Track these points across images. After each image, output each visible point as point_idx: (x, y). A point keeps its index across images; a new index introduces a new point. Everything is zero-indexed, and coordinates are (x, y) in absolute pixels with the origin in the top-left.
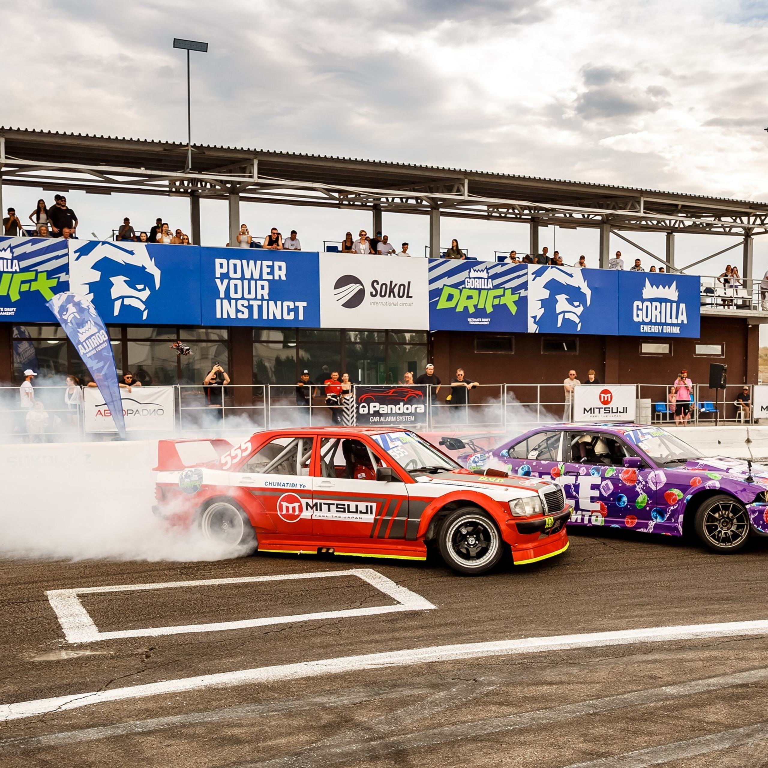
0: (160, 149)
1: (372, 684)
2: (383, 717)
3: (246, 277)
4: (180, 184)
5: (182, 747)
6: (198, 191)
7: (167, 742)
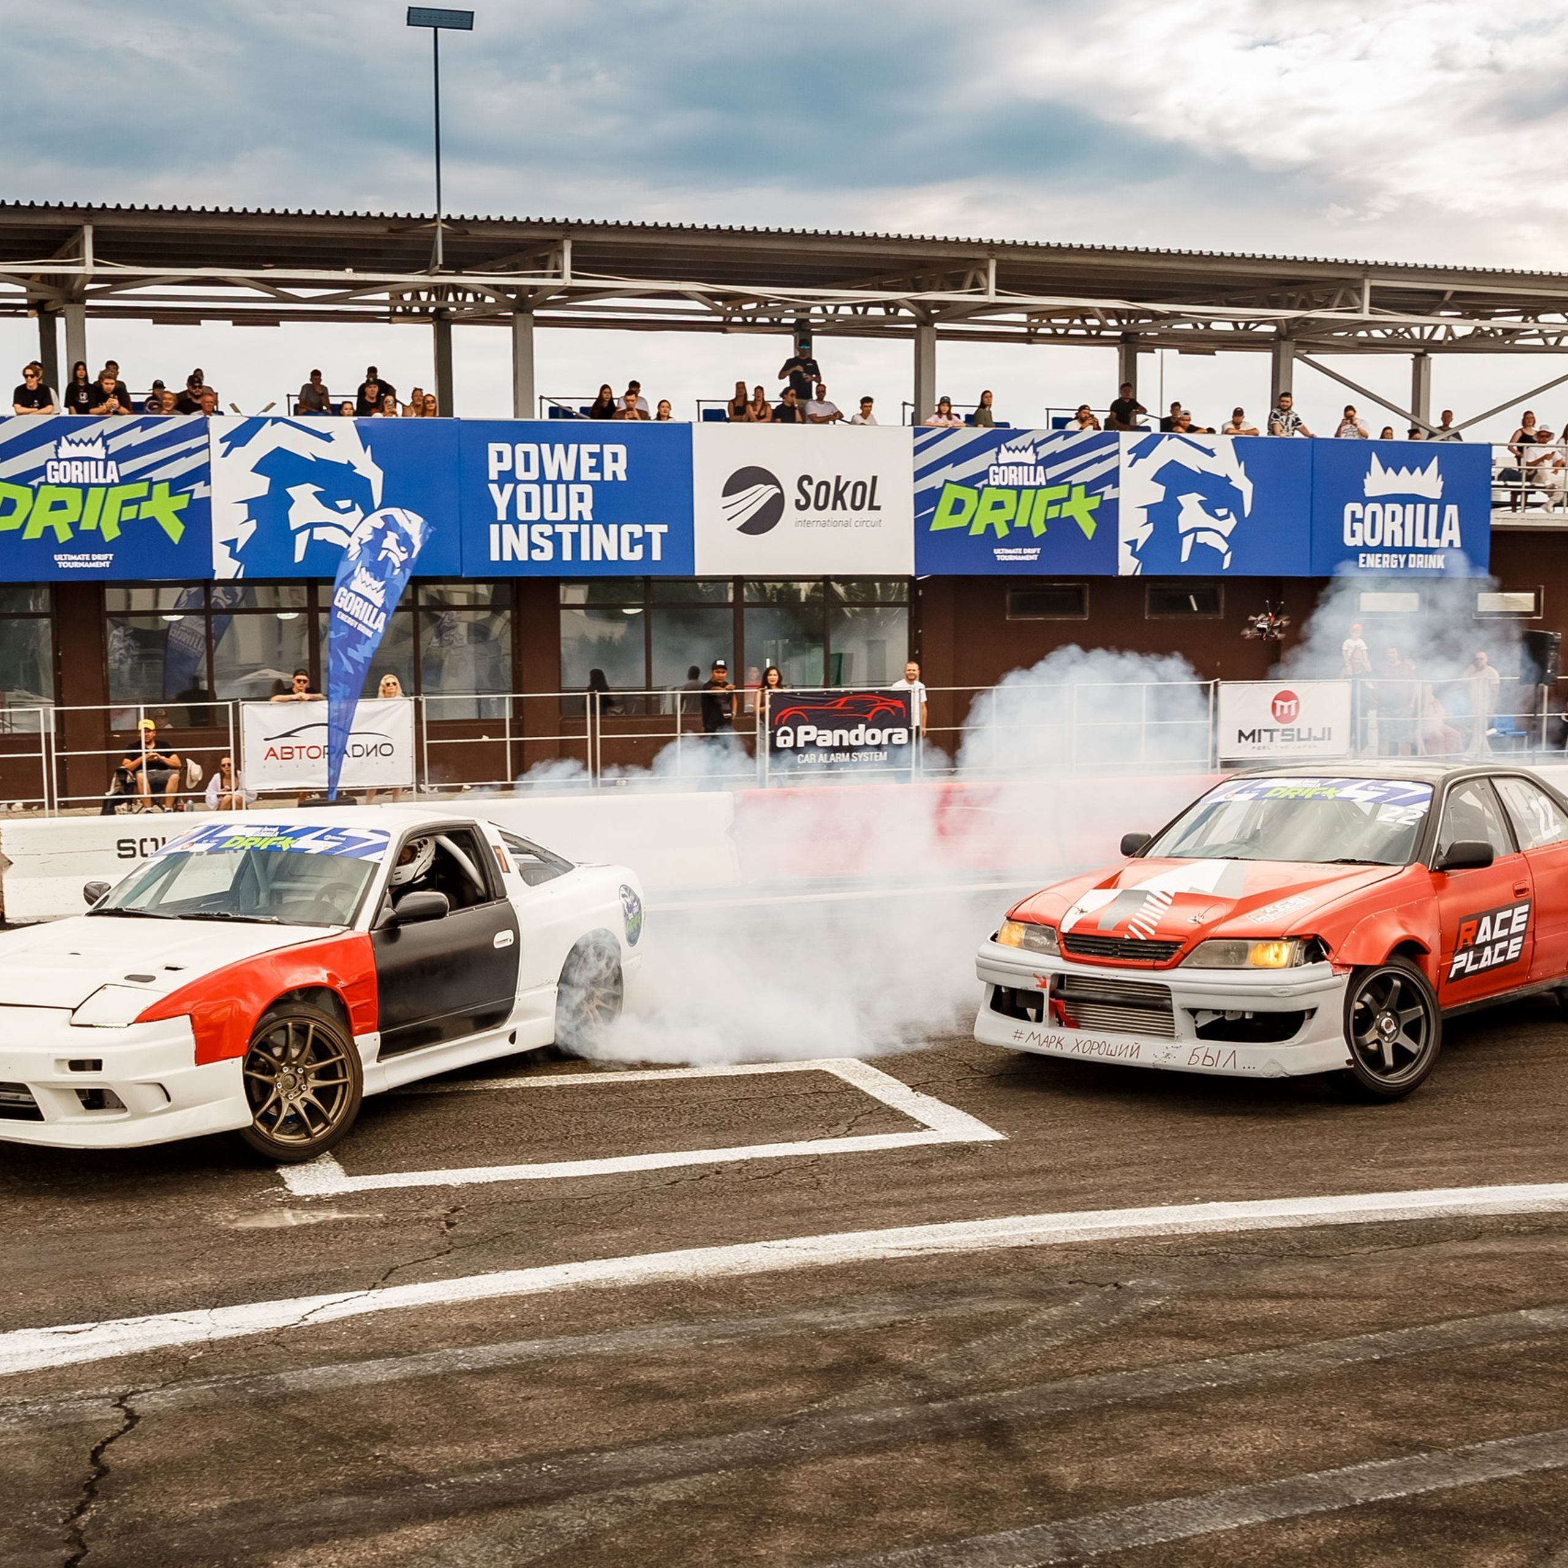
1: (907, 1288)
2: (944, 1355)
4: (412, 298)
6: (448, 310)
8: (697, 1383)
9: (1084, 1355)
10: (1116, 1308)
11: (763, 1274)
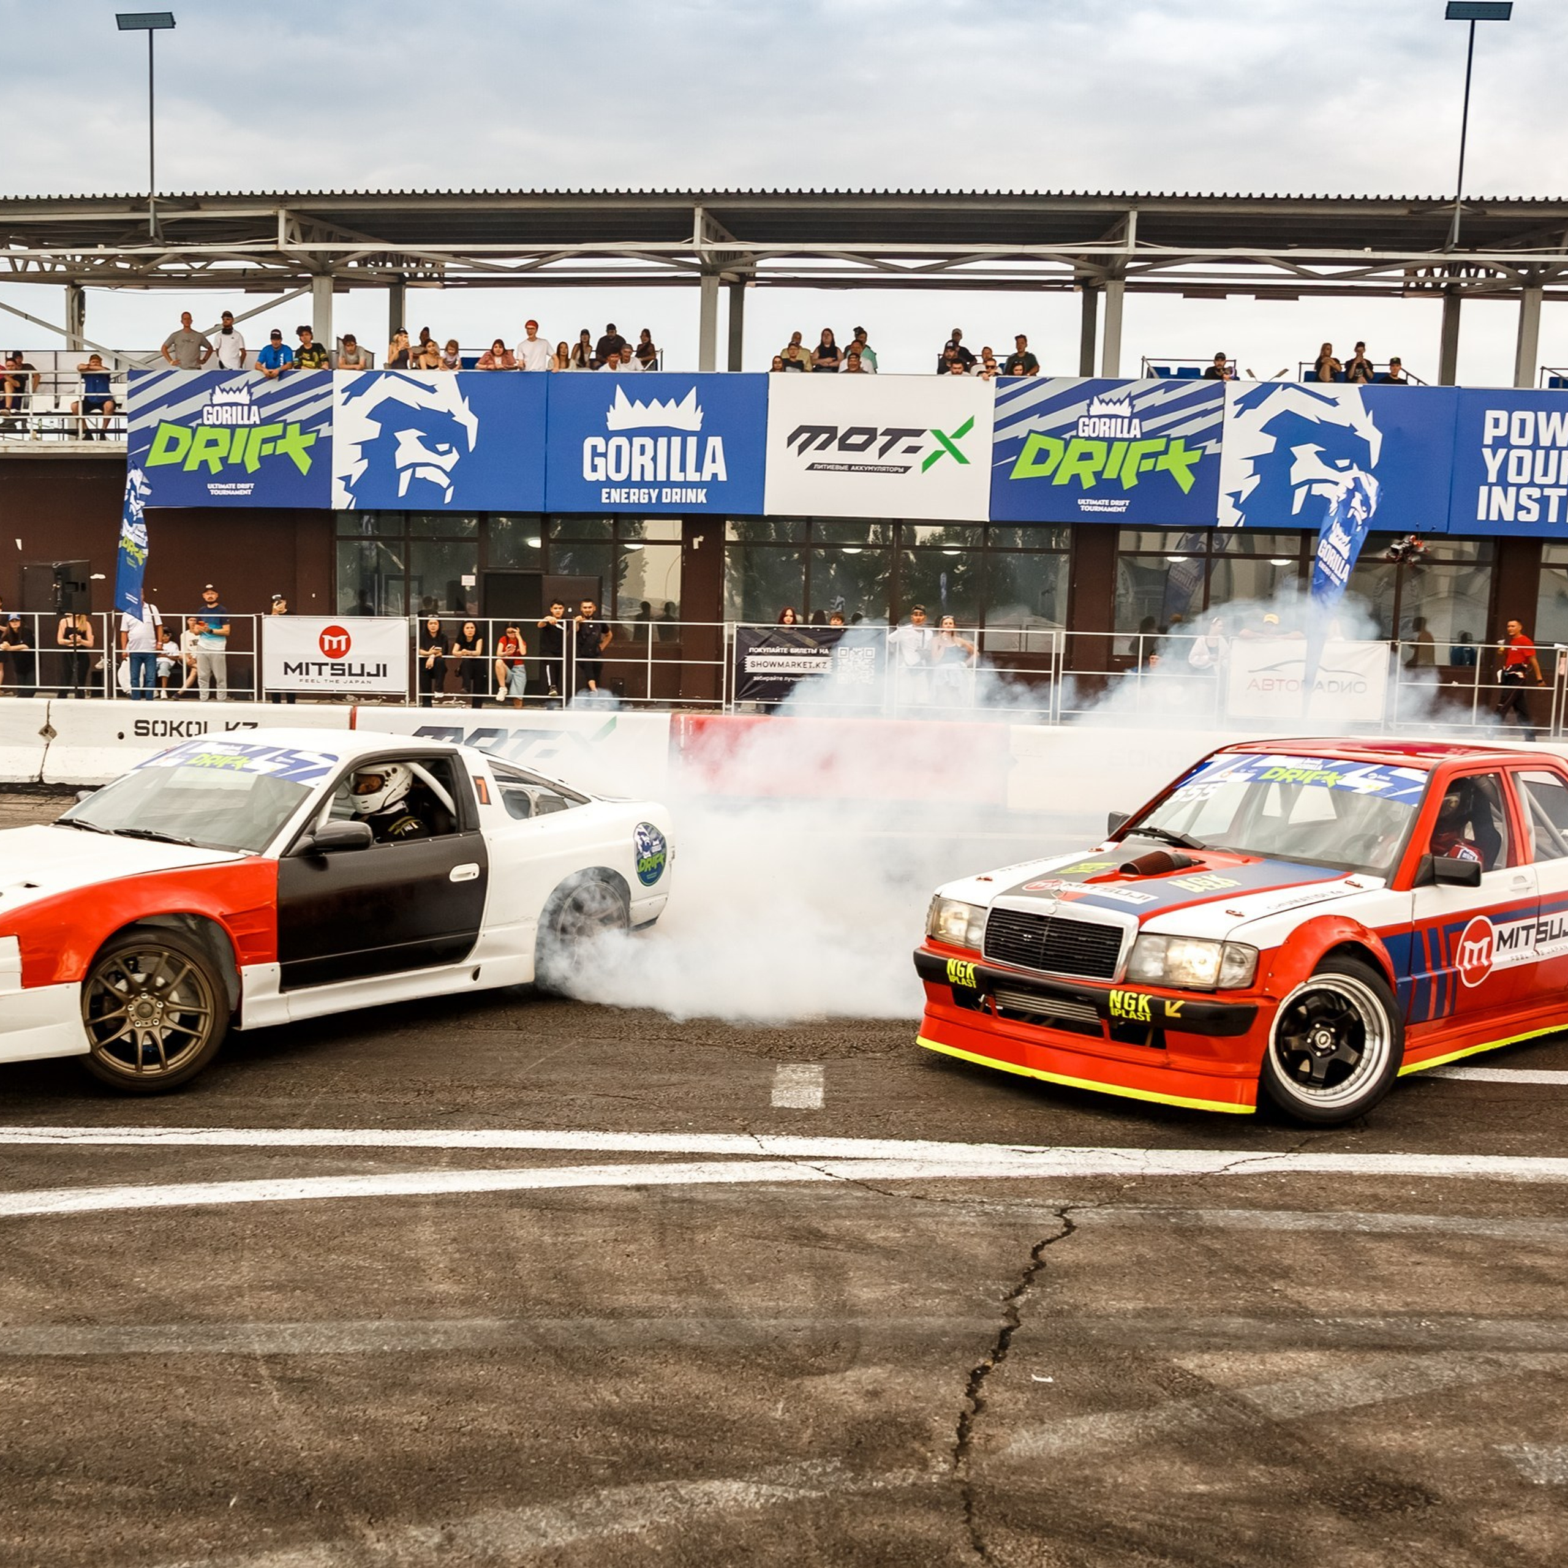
0: (1401, 212)
3: (1542, 444)
4: (1426, 275)
5: (1443, 1271)
6: (1459, 285)
7: (1416, 1258)
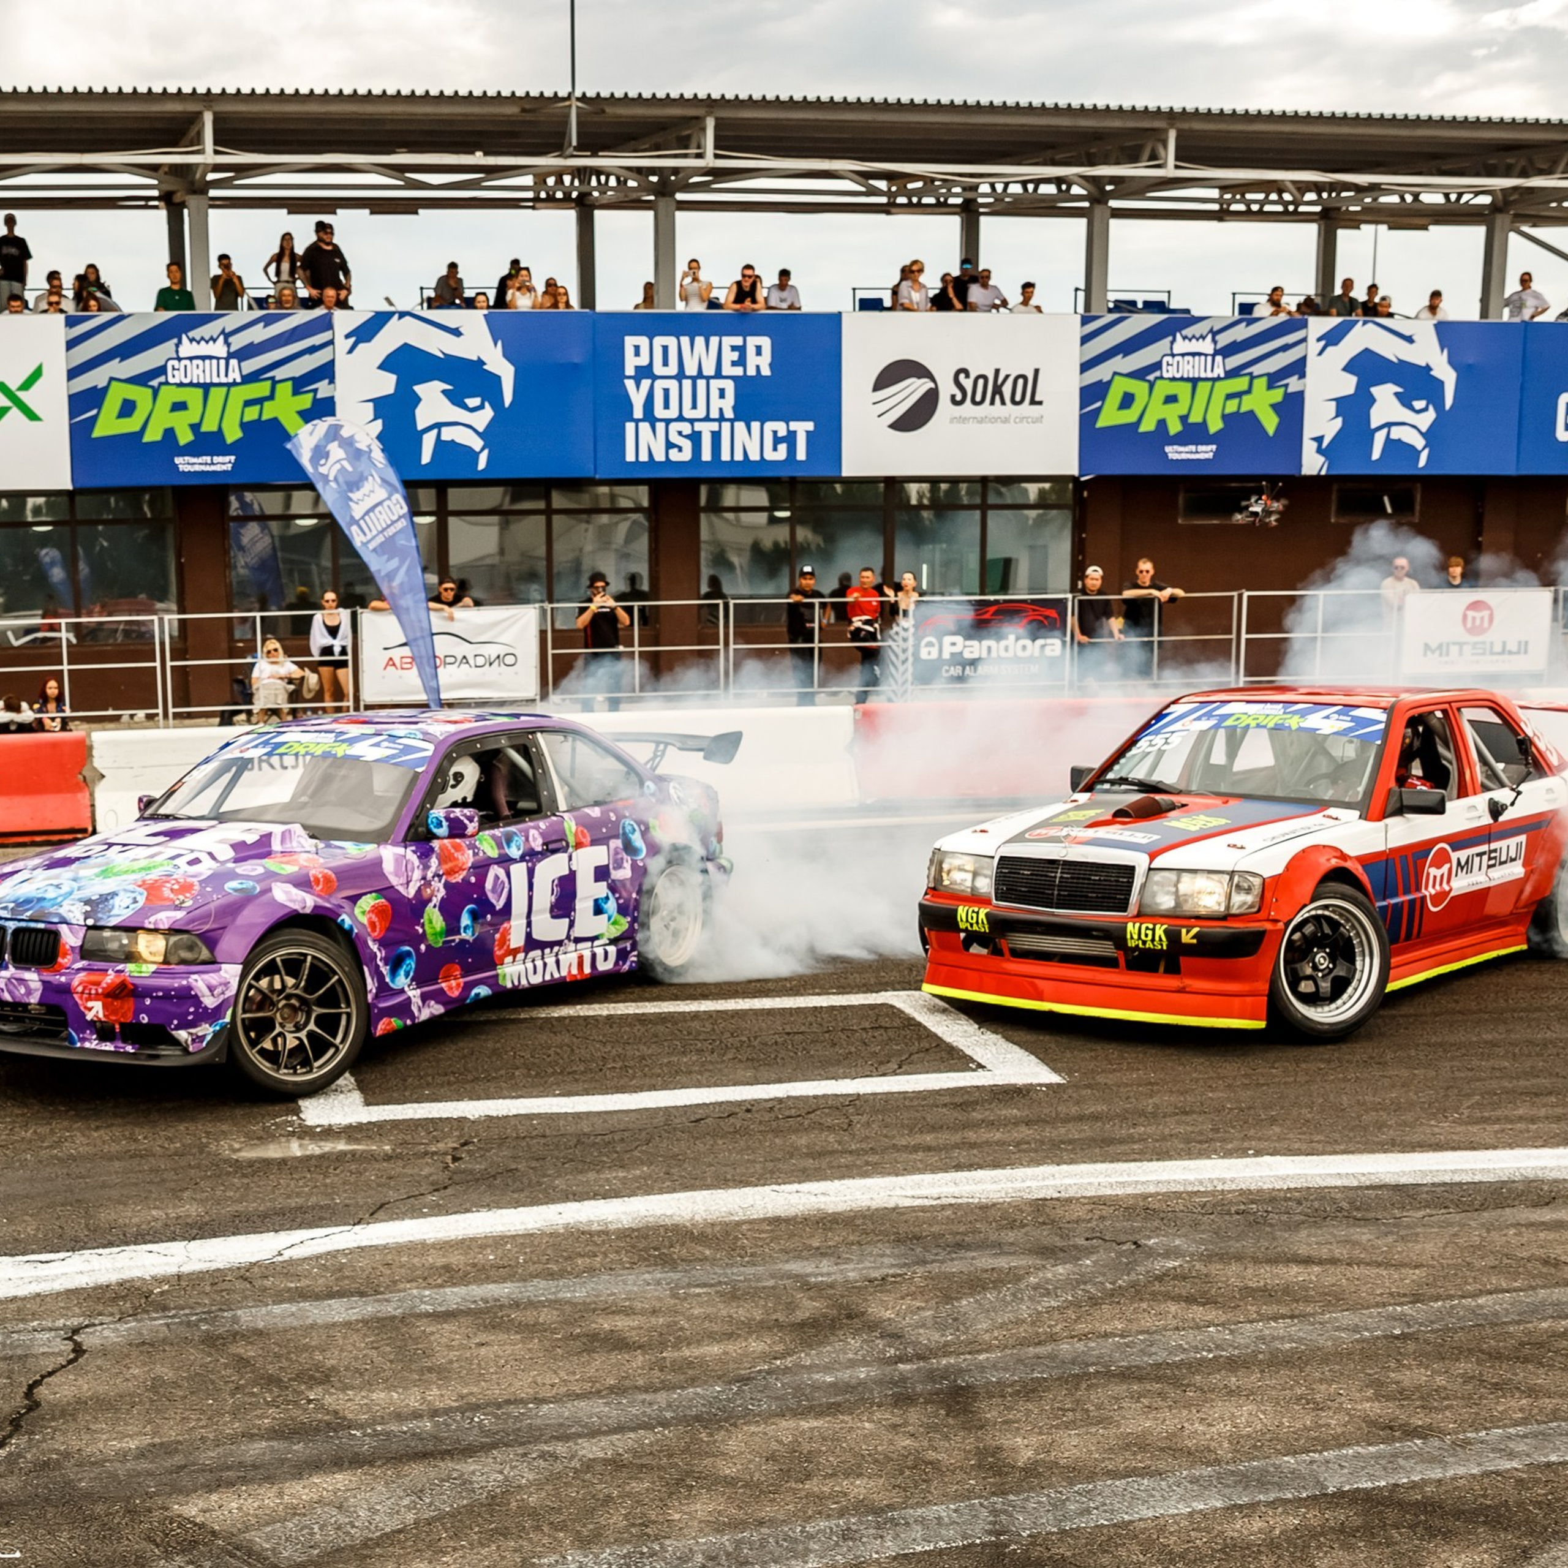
1: (911, 1239)
2: (930, 1313)
6: (591, 194)
7: (480, 1337)
8: (661, 1334)
9: (1079, 1318)
10: (1129, 1268)
11: (764, 1220)
